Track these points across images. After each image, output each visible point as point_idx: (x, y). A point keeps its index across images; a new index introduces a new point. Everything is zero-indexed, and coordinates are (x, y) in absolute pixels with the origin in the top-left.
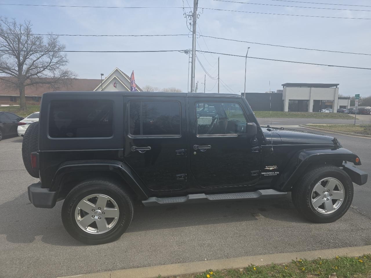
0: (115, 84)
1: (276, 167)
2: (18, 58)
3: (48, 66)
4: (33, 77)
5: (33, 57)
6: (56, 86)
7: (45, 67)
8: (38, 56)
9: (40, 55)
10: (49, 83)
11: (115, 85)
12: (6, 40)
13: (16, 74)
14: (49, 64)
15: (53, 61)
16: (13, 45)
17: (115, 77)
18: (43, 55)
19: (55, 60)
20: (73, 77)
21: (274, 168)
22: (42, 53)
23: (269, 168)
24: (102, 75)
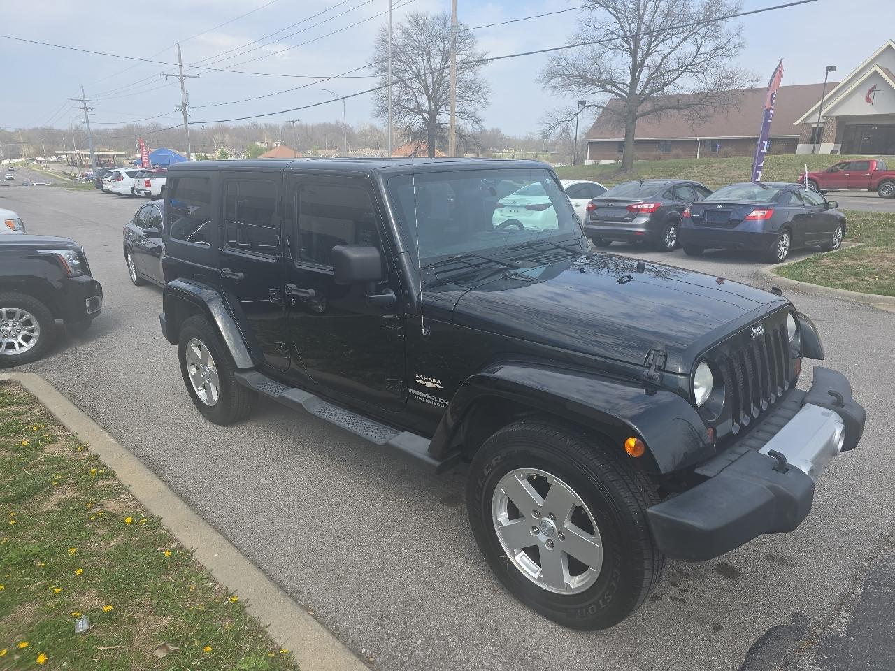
0: (870, 91)
1: (439, 384)
2: (634, 55)
3: (690, 64)
4: (655, 95)
5: (664, 48)
6: (703, 113)
7: (683, 69)
8: (675, 44)
9: (680, 40)
10: (687, 106)
11: (871, 96)
12: (617, 18)
13: (625, 93)
14: (691, 59)
15: (702, 50)
16: (629, 25)
17: (876, 72)
18: (685, 39)
19: (708, 46)
20: (749, 85)
21: (434, 386)
22: (685, 35)
23: (425, 380)
24: (831, 69)
